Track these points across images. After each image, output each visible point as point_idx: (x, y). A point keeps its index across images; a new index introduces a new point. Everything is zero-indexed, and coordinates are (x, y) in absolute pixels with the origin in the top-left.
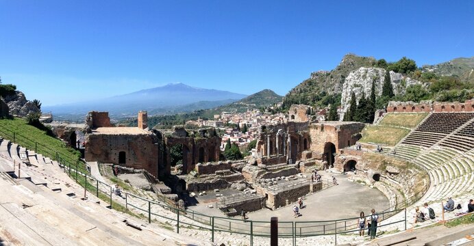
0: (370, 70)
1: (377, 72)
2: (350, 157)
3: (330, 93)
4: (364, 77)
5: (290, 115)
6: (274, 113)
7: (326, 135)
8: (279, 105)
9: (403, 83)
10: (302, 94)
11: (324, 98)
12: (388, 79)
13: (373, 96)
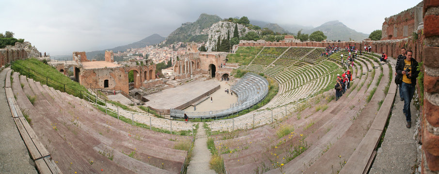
0: (225, 23)
1: (229, 24)
2: (224, 72)
3: (193, 35)
4: (222, 27)
5: (188, 48)
6: (161, 47)
7: (210, 60)
8: (164, 43)
9: (244, 31)
10: (177, 36)
11: (190, 38)
12: (236, 28)
13: (229, 37)
